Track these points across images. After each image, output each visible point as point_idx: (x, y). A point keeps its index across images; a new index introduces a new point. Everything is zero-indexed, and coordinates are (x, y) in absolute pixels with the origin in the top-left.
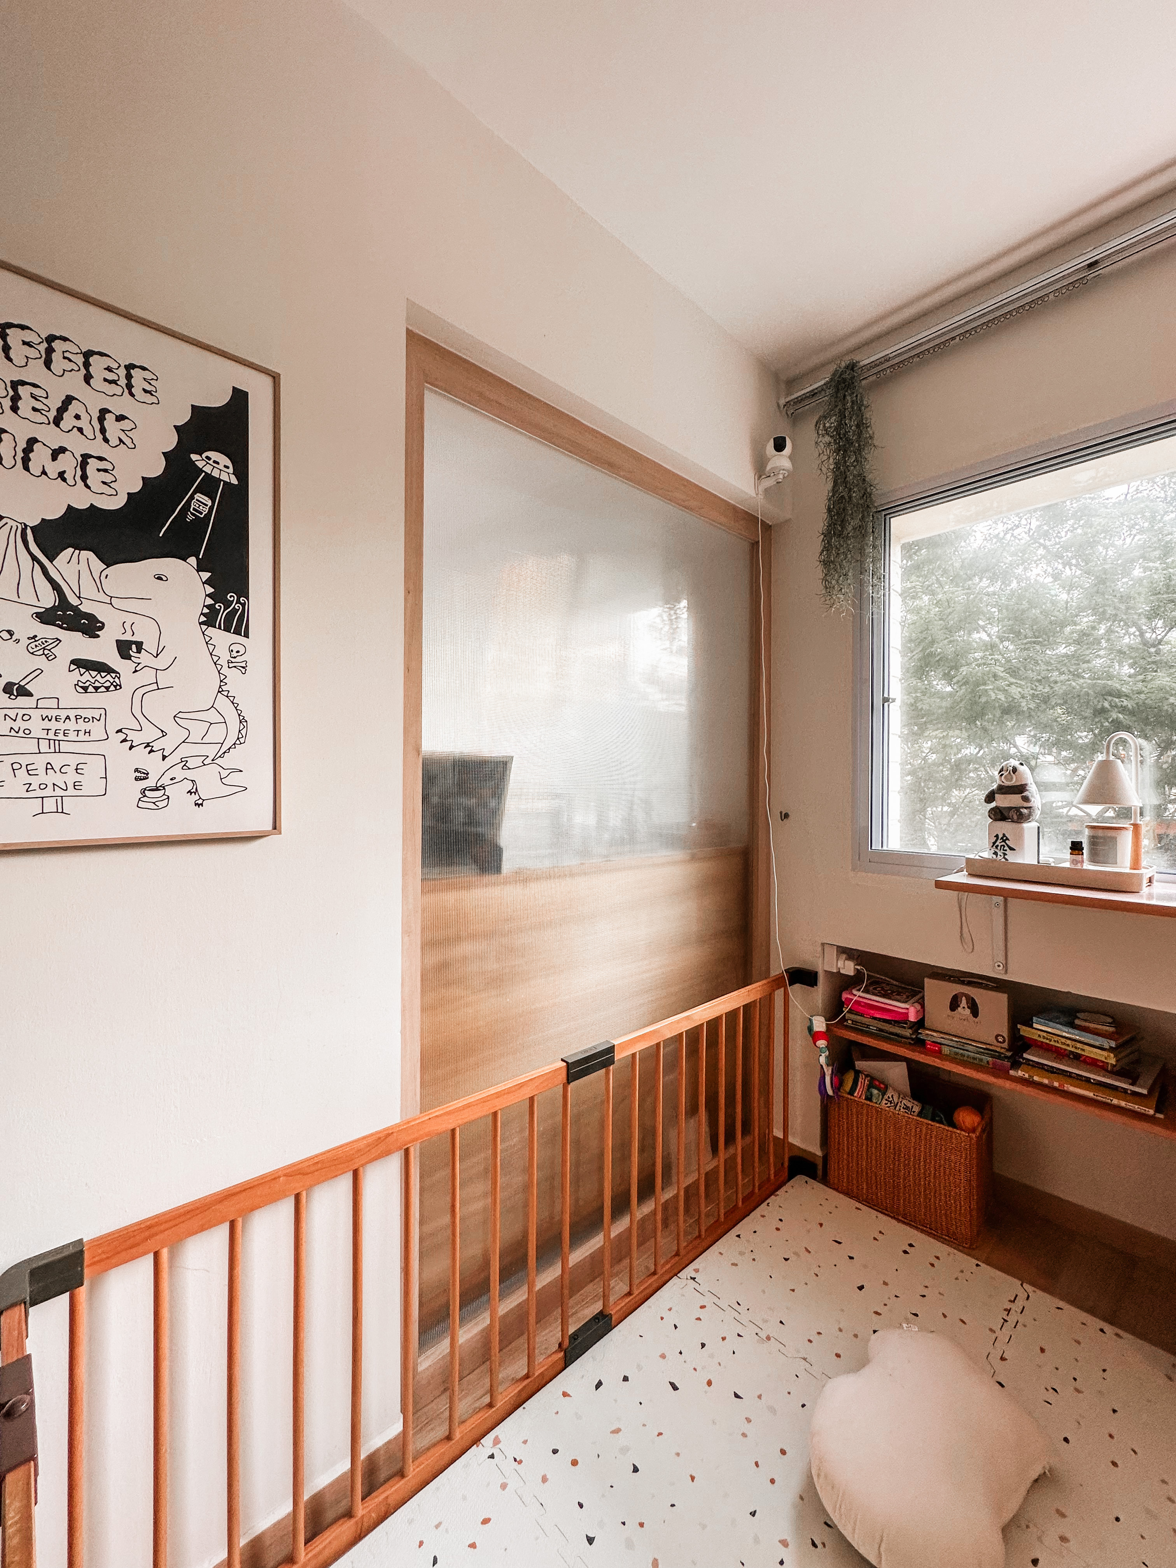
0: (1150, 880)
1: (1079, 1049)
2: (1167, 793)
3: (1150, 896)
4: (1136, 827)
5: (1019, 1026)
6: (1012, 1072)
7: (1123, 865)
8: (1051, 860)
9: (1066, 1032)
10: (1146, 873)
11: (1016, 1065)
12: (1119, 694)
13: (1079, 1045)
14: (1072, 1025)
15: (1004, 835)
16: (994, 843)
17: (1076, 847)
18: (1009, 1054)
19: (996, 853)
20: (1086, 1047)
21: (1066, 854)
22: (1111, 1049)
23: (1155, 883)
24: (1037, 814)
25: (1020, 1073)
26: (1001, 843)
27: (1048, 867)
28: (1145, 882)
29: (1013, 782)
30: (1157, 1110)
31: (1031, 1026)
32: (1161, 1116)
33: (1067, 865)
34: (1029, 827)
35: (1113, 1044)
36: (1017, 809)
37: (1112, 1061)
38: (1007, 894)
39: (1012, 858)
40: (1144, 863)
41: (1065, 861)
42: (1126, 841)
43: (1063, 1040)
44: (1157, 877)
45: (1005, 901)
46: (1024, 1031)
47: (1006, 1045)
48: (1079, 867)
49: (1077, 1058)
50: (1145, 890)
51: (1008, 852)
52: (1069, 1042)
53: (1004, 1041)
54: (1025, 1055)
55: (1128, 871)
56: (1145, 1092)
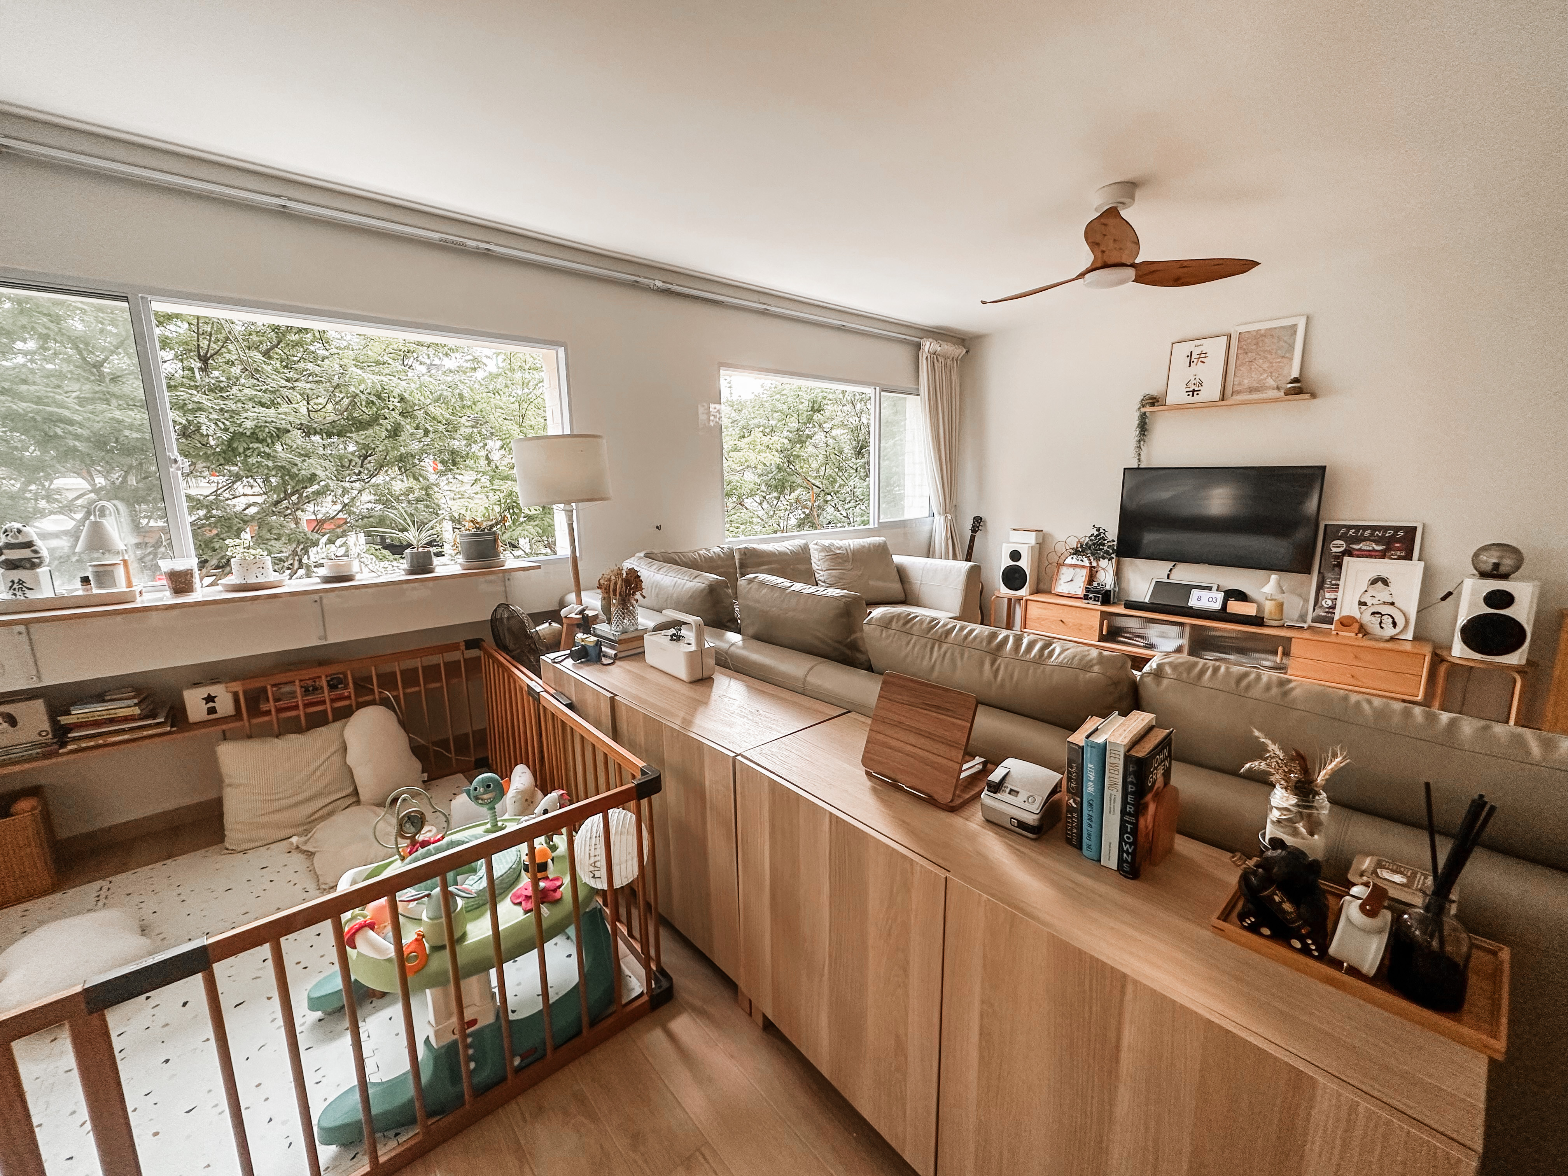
0: (141, 593)
1: (113, 714)
2: (138, 510)
3: (142, 602)
4: (125, 561)
5: (59, 718)
6: (61, 751)
7: (121, 587)
8: (64, 592)
9: (99, 707)
10: (137, 589)
11: (63, 745)
12: (71, 422)
13: (113, 711)
14: (104, 701)
15: (20, 580)
16: (11, 587)
17: (85, 580)
18: (55, 740)
19: (15, 595)
20: (117, 711)
21: (78, 584)
22: (136, 705)
23: (144, 594)
24: (47, 561)
25: (70, 747)
26: (18, 586)
27: (63, 598)
28: (138, 595)
29: (21, 539)
30: (172, 727)
31: (70, 714)
32: (175, 729)
33: (80, 593)
34: (42, 571)
35: (136, 701)
36: (29, 560)
37: (137, 711)
38: (26, 623)
39: (31, 595)
40: (135, 581)
41: (76, 590)
42: (120, 572)
43: (99, 713)
44: (144, 589)
45: (27, 629)
46: (64, 720)
47: (50, 736)
48: (89, 593)
49: (112, 721)
50: (139, 599)
51: (27, 591)
52: (104, 713)
53: (47, 735)
54: (69, 735)
55: (125, 589)
56: (163, 720)
